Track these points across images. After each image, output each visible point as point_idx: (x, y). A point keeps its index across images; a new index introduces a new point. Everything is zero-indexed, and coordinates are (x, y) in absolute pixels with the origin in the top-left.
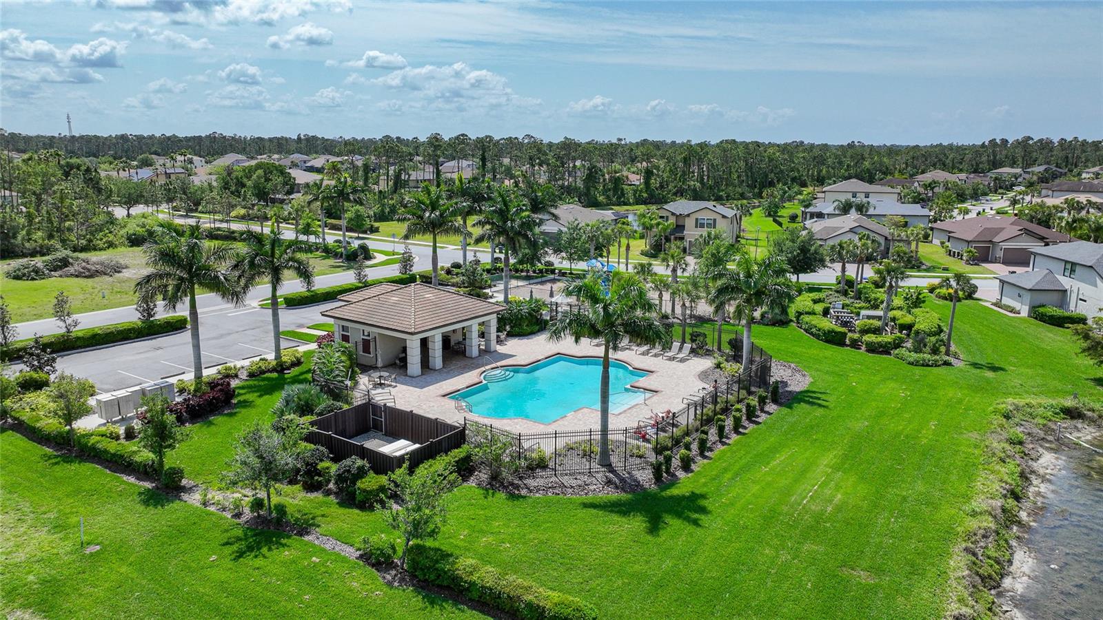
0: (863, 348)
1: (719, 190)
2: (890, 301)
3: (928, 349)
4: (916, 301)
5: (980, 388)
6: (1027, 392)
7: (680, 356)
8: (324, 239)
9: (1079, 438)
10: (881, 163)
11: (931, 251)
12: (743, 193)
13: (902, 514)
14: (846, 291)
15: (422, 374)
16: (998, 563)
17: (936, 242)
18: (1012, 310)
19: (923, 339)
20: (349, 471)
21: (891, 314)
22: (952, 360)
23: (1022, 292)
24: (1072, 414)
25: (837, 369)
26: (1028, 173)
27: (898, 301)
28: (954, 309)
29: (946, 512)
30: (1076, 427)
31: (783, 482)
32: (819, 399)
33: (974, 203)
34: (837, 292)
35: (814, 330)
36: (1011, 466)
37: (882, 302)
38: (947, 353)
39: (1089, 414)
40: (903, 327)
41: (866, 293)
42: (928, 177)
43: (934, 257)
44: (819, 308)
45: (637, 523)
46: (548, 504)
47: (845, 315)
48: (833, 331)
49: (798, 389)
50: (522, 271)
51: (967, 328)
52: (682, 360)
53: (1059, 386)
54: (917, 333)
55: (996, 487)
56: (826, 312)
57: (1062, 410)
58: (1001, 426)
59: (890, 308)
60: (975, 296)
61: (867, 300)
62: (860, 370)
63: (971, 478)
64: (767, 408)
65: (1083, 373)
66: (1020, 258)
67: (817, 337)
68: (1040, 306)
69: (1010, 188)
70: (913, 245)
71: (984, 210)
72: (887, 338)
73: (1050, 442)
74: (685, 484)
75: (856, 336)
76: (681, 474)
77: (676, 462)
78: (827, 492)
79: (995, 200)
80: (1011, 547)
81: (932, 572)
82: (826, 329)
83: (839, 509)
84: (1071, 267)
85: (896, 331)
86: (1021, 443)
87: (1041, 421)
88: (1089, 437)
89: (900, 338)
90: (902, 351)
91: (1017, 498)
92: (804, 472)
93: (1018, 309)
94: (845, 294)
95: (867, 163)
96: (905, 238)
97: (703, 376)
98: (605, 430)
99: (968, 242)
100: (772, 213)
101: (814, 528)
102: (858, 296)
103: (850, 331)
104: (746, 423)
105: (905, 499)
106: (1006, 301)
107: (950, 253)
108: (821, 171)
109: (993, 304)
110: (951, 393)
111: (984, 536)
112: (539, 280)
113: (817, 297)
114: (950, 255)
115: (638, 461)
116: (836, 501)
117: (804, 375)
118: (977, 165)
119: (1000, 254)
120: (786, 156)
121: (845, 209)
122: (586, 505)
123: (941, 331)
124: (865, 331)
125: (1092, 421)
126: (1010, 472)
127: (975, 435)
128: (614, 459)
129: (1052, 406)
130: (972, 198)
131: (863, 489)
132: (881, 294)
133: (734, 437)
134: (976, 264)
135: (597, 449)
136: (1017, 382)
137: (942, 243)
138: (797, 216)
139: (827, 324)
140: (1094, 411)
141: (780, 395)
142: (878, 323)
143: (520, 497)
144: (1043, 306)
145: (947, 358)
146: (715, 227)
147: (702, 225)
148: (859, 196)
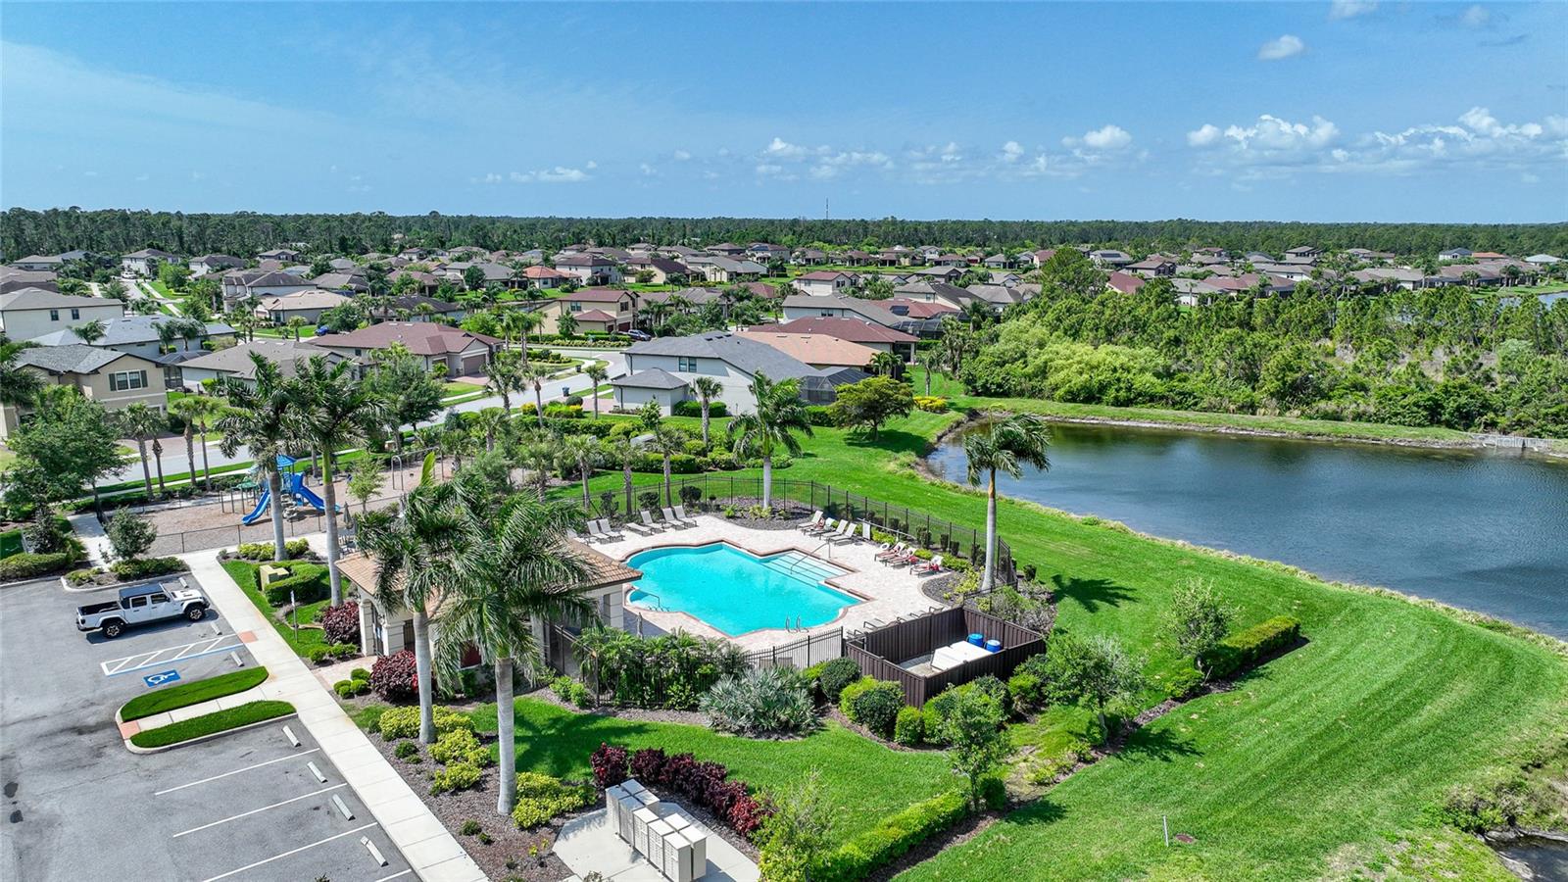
0: (718, 469)
23: (660, 393)
99: (428, 357)
106: (630, 406)
119: (462, 366)
134: (451, 382)
146: (145, 385)
147: (123, 385)
148: (61, 313)
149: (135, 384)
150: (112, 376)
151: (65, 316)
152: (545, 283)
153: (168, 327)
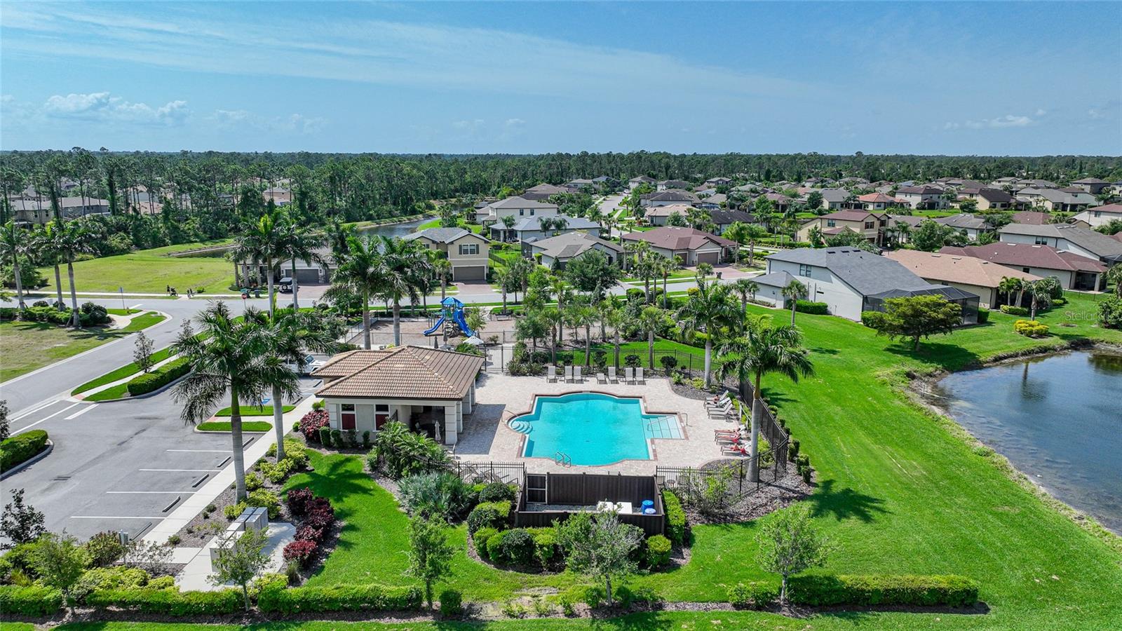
6: (872, 366)
9: (928, 392)
15: (459, 440)
18: (769, 305)
23: (776, 290)
24: (911, 376)
30: (919, 385)
31: (873, 462)
39: (916, 374)
57: (906, 374)
68: (790, 300)
83: (928, 471)
84: (807, 268)
93: (772, 303)
97: (680, 393)
99: (673, 251)
106: (760, 298)
116: (919, 467)
119: (696, 259)
121: (544, 227)
125: (920, 379)
129: (898, 372)
134: (683, 269)
138: (486, 234)
140: (916, 371)
146: (478, 253)
147: (466, 252)
148: (525, 211)
149: (472, 252)
150: (460, 246)
151: (527, 212)
152: (879, 206)
153: (547, 222)
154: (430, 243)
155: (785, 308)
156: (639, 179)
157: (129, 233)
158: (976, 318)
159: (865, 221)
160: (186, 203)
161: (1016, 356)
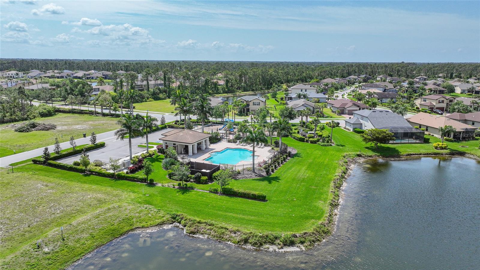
0: (309, 142)
1: (253, 87)
2: (316, 129)
3: (326, 142)
4: (323, 129)
5: (338, 151)
6: (349, 151)
7: (262, 147)
8: (122, 113)
9: (360, 161)
10: (309, 74)
11: (327, 111)
12: (262, 88)
13: (321, 177)
14: (303, 125)
15: (193, 155)
16: (340, 184)
17: (329, 107)
18: (349, 130)
19: (325, 139)
20: (198, 176)
21: (316, 132)
22: (332, 144)
23: (351, 125)
24: (359, 156)
25: (303, 148)
26: (360, 77)
27: (318, 128)
28: (332, 129)
29: (330, 176)
30: (360, 159)
31: (295, 173)
32: (300, 155)
33: (341, 90)
34: (300, 126)
35: (296, 138)
36: (344, 167)
37: (314, 129)
38: (331, 143)
39: (363, 155)
40: (319, 136)
41: (309, 126)
42: (326, 81)
43: (327, 113)
44: (296, 131)
45: (266, 183)
46: (245, 180)
47: (304, 133)
48: (301, 138)
49: (294, 153)
50: (199, 122)
51: (336, 135)
52: (262, 148)
53: (357, 149)
54: (323, 137)
55: (340, 171)
56: (298, 132)
57: (357, 155)
58: (343, 159)
59: (316, 131)
60: (339, 126)
61: (309, 128)
62: (309, 148)
63: (335, 170)
64: (288, 158)
65: (363, 146)
66: (351, 113)
67: (297, 140)
68: (355, 128)
69: (353, 84)
70: (322, 109)
71: (344, 94)
72: (315, 139)
73: (353, 162)
74: (273, 175)
75: (307, 139)
76: (272, 173)
77: (270, 171)
78: (305, 174)
79: (348, 89)
80: (342, 182)
81: (327, 186)
82: (299, 137)
83: (308, 177)
84: (363, 117)
85: (318, 137)
86: (347, 163)
87: (352, 158)
88: (362, 161)
89: (319, 139)
90: (319, 142)
91: (345, 173)
92: (299, 171)
93: (350, 129)
94: (303, 126)
95: (304, 74)
96: (319, 107)
97: (269, 151)
98: (254, 164)
99: (338, 108)
100: (274, 96)
101: (303, 180)
102: (307, 127)
103: (306, 138)
104: (283, 162)
105: (321, 174)
106: (347, 127)
107: (333, 112)
108: (288, 77)
109: (344, 128)
110: (331, 152)
111: (337, 180)
112: (207, 125)
113: (295, 128)
114: (332, 112)
115: (261, 171)
116: (307, 176)
117: (295, 150)
118: (343, 74)
119: (347, 112)
120: (276, 74)
121: (299, 96)
122: (253, 180)
123: (330, 137)
124: (309, 138)
125: (363, 157)
126: (343, 168)
127: (337, 161)
128: (256, 171)
129: (355, 154)
130: (340, 89)
131: (312, 173)
132: (313, 126)
133: (282, 165)
134: (340, 115)
135: (252, 169)
136: (348, 149)
137: (330, 108)
138: (283, 98)
139: (299, 136)
140: (364, 155)
141: (290, 155)
142: (313, 135)
143: (237, 180)
144: (356, 128)
145: (330, 144)
146: (259, 105)
147: (255, 105)
148: (303, 90)
149: (258, 105)
150: (253, 102)
154: (244, 101)
155: (353, 131)
156: (381, 76)
157: (167, 93)
158: (423, 140)
159: (449, 99)
160: (187, 84)
161: (420, 155)
